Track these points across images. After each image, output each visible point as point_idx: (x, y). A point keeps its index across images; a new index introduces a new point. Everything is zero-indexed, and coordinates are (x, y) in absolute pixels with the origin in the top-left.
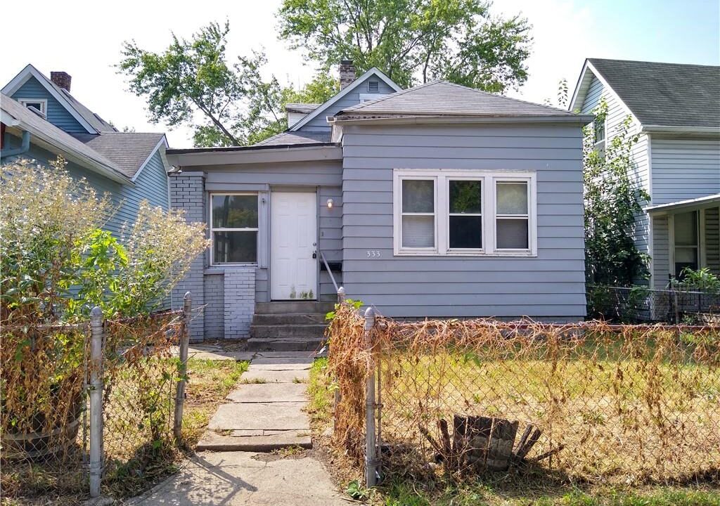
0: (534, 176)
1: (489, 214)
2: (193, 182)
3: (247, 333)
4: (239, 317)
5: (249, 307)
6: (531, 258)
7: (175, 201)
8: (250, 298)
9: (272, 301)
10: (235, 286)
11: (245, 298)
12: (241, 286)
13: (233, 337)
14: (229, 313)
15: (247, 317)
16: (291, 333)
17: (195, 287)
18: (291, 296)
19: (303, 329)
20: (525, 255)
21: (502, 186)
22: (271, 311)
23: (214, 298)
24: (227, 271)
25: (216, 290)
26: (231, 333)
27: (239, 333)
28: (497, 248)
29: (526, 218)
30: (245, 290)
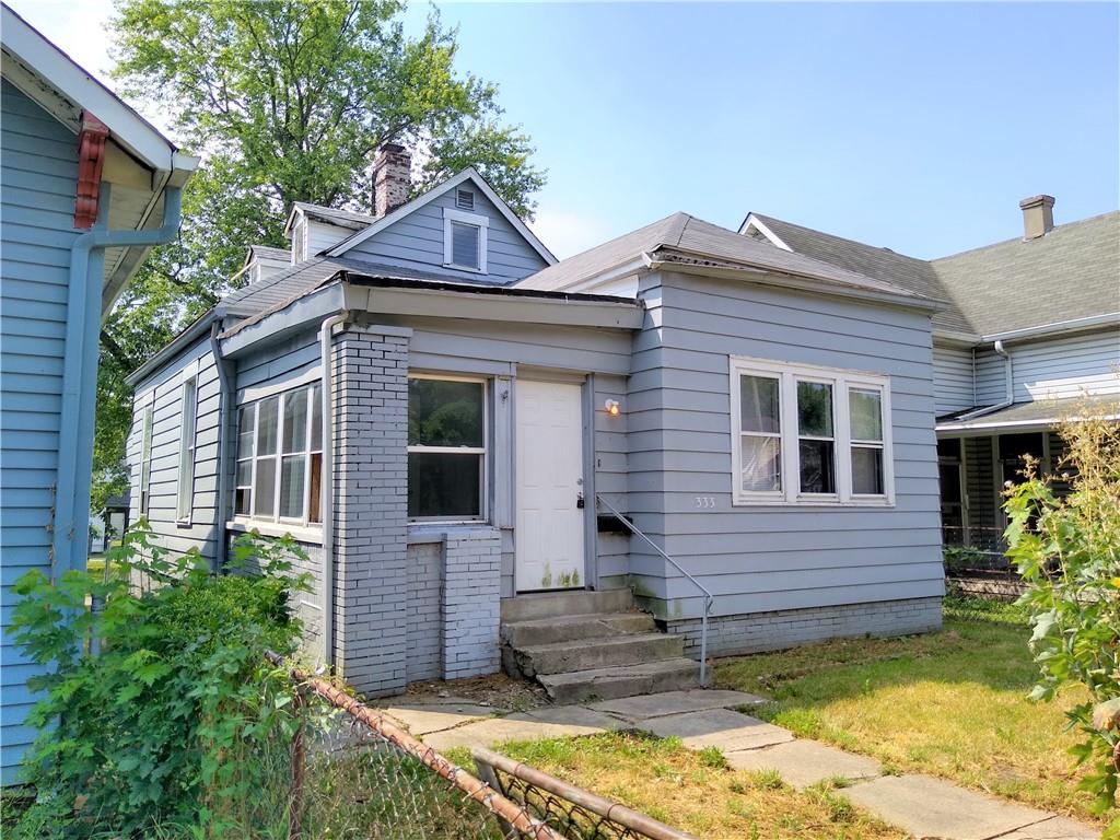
0: (886, 382)
1: (843, 439)
2: (393, 348)
3: (487, 663)
4: (473, 632)
5: (490, 611)
6: (889, 510)
7: (355, 385)
8: (492, 590)
9: (520, 593)
10: (465, 568)
11: (482, 590)
12: (479, 567)
13: (462, 674)
14: (453, 625)
15: (487, 630)
16: (601, 659)
17: (391, 573)
18: (545, 581)
19: (618, 649)
20: (883, 504)
21: (854, 395)
22: (524, 615)
23: (420, 594)
24: (452, 534)
25: (426, 577)
26: (459, 666)
27: (473, 665)
28: (854, 493)
29: (880, 447)
30: (482, 575)
